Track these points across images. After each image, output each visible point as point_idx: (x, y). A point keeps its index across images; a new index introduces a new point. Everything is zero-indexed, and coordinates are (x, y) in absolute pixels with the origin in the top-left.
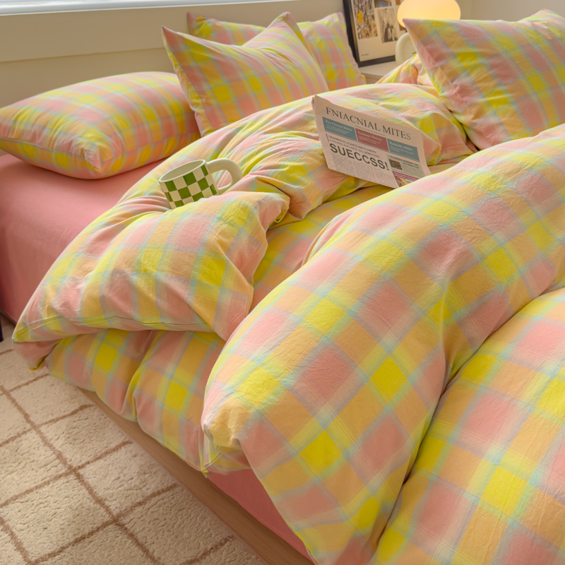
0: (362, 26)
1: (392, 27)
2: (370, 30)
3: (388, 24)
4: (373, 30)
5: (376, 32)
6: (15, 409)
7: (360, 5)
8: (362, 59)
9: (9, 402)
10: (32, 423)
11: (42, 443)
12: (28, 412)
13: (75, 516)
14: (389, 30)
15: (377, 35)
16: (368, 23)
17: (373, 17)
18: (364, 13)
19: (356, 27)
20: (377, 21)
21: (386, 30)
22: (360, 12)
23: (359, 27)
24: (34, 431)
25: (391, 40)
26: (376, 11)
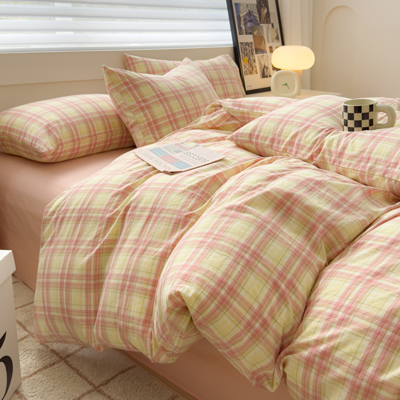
0: (247, 67)
1: (267, 68)
2: (253, 69)
3: (265, 66)
4: (255, 69)
5: (256, 71)
7: (245, 52)
14: (265, 70)
15: (257, 73)
16: (251, 65)
17: (254, 61)
18: (248, 58)
19: (243, 67)
20: (257, 64)
21: (264, 70)
22: (246, 57)
23: (245, 67)
25: (267, 77)
26: (256, 56)
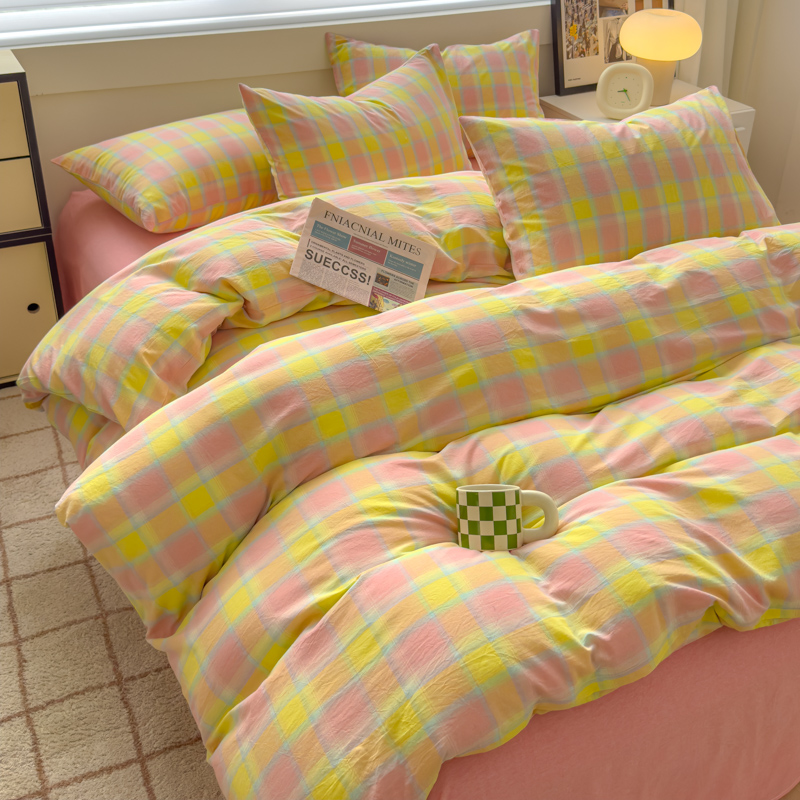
0: (575, 43)
2: (588, 47)
3: (618, 39)
4: (592, 47)
5: (596, 49)
6: (54, 444)
7: (576, 16)
8: (568, 84)
9: (52, 436)
10: (61, 460)
11: (61, 480)
12: (63, 448)
13: (57, 550)
14: (619, 46)
15: (597, 53)
16: (585, 38)
17: (595, 30)
18: (580, 25)
19: (565, 44)
20: (601, 36)
21: (614, 47)
22: (575, 24)
23: (570, 43)
24: (60, 468)
25: (621, 59)
26: (600, 22)
